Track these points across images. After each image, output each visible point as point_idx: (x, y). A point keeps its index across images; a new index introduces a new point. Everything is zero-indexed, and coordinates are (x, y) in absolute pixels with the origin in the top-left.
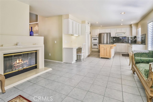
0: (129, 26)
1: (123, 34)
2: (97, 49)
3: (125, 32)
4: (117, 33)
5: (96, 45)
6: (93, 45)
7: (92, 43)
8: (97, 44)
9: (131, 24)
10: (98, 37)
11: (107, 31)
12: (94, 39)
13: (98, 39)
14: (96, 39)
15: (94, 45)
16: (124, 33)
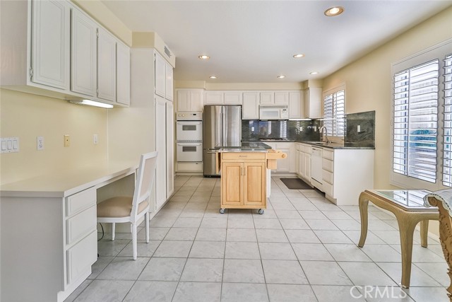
0: (298, 87)
1: (282, 109)
2: (195, 164)
3: (287, 103)
4: (264, 107)
5: (193, 149)
6: (180, 149)
7: (176, 142)
8: (198, 144)
9: (307, 81)
10: (199, 117)
11: (232, 98)
12: (185, 128)
13: (199, 125)
14: (193, 128)
15: (185, 149)
16: (284, 108)
